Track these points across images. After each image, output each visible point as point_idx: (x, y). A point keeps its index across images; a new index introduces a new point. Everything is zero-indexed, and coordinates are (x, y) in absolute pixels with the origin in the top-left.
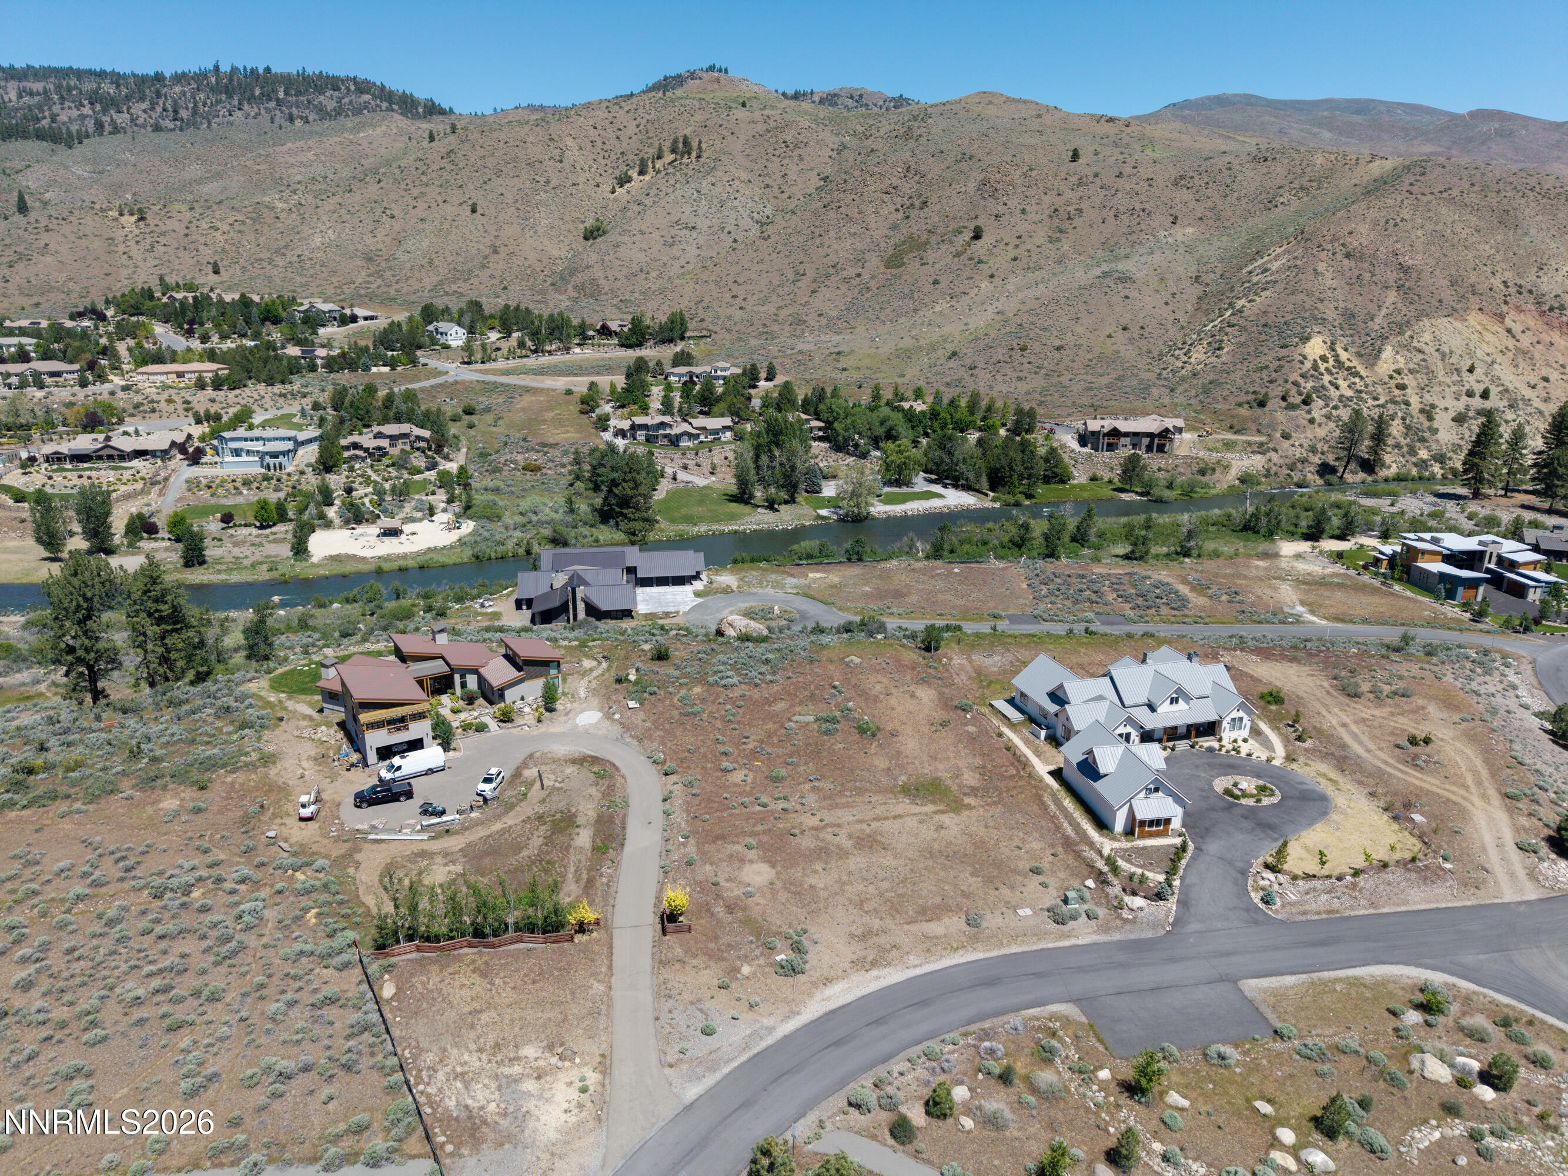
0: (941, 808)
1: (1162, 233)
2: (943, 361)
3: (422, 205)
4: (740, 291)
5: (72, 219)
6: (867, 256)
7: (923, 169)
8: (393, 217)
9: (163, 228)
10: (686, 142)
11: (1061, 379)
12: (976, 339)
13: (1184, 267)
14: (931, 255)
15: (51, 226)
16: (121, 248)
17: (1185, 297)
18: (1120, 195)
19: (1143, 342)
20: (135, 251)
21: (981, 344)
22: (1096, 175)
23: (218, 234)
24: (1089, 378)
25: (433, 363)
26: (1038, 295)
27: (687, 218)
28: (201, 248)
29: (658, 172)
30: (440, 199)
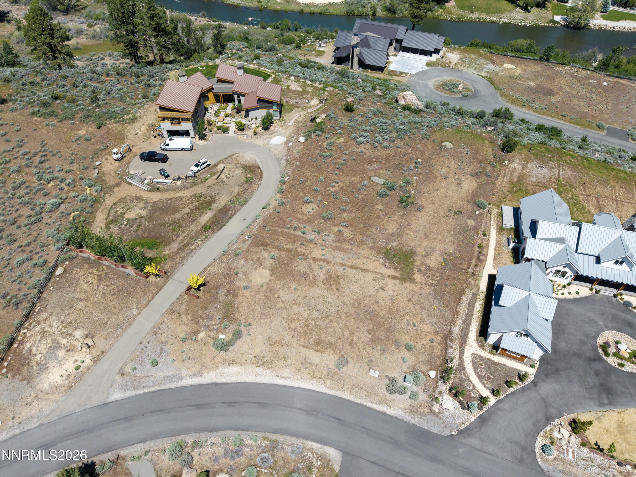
0: (397, 274)
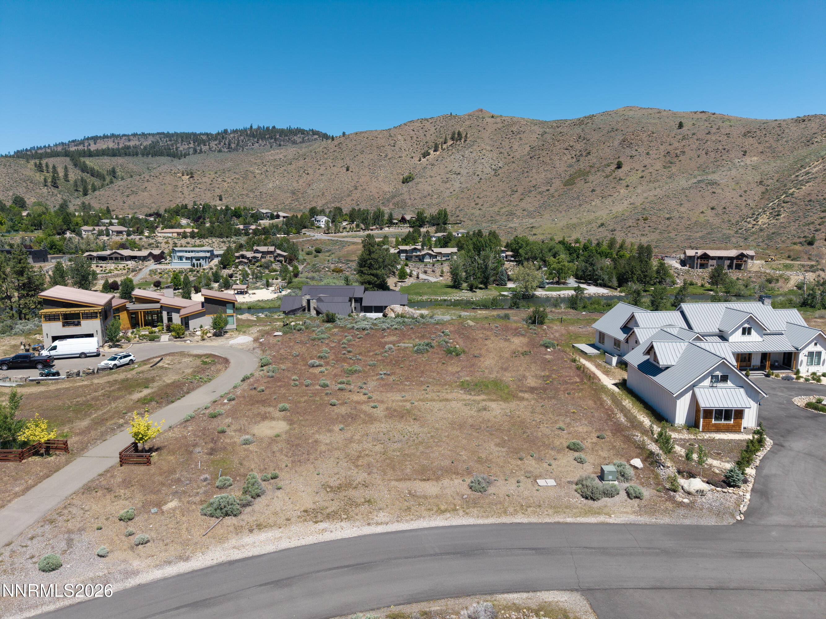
0: (493, 397)
1: (737, 160)
2: (595, 228)
3: (323, 168)
4: (480, 202)
5: (160, 177)
6: (553, 181)
7: (588, 137)
8: (308, 174)
9: (201, 181)
10: (459, 134)
11: (670, 235)
12: (616, 217)
13: (753, 177)
14: (591, 178)
15: (150, 180)
16: (180, 190)
17: (753, 193)
18: (709, 143)
19: (725, 216)
20: (186, 191)
21: (620, 219)
22: (694, 134)
23: (225, 184)
24: (689, 234)
25: (308, 233)
26: (656, 194)
27: (456, 169)
28: (216, 189)
29: (444, 149)
30: (332, 165)
